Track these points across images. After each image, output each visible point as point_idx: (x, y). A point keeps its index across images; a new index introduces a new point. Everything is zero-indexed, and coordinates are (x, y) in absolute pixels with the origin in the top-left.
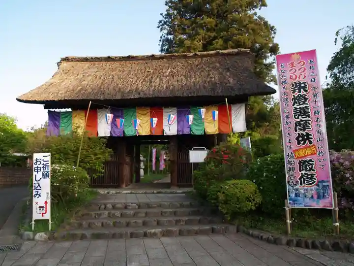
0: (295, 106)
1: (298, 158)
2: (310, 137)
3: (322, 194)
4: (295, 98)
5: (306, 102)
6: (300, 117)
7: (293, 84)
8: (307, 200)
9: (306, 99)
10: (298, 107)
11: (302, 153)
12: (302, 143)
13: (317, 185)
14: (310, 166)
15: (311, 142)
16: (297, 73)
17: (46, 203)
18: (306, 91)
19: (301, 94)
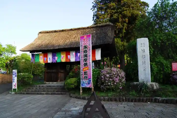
1: (84, 71)
2: (87, 64)
3: (89, 83)
4: (84, 51)
5: (87, 53)
6: (85, 57)
7: (84, 46)
8: (86, 85)
9: (87, 51)
10: (85, 54)
11: (85, 69)
12: (85, 66)
13: (88, 80)
14: (87, 74)
15: (87, 66)
16: (85, 42)
17: (16, 84)
18: (87, 49)
19: (86, 49)
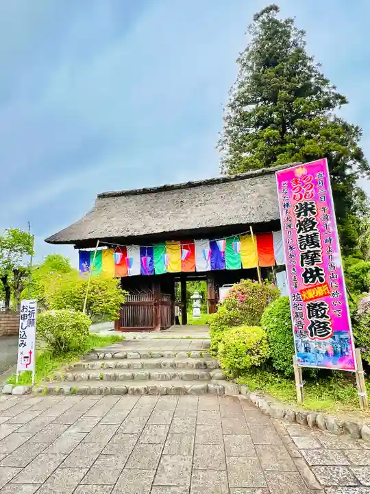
0: (301, 233)
1: (306, 300)
2: (321, 272)
3: (339, 350)
4: (300, 224)
5: (314, 228)
6: (307, 247)
7: (297, 206)
8: (320, 357)
9: (314, 224)
10: (304, 235)
11: (311, 294)
12: (311, 280)
13: (333, 337)
14: (323, 312)
15: (321, 280)
16: (303, 192)
17: (31, 353)
18: (314, 213)
19: (308, 217)
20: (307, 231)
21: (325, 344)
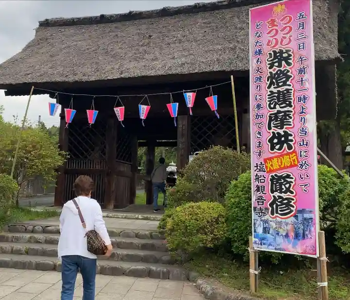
0: (272, 89)
1: (271, 171)
2: (290, 138)
3: (301, 231)
4: (271, 77)
5: (288, 83)
6: (277, 106)
7: (270, 54)
8: (280, 240)
9: (288, 77)
10: (275, 91)
11: (276, 164)
12: (277, 147)
13: (296, 216)
14: (287, 186)
15: (290, 147)
16: (279, 37)
18: (289, 64)
19: (282, 69)
20: (279, 86)
21: (287, 224)
